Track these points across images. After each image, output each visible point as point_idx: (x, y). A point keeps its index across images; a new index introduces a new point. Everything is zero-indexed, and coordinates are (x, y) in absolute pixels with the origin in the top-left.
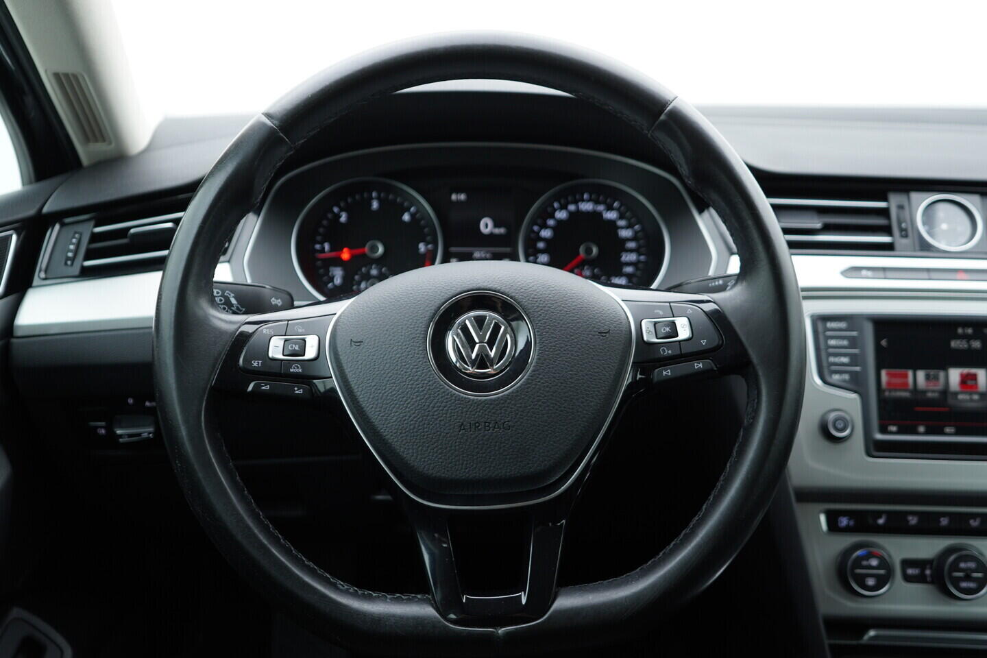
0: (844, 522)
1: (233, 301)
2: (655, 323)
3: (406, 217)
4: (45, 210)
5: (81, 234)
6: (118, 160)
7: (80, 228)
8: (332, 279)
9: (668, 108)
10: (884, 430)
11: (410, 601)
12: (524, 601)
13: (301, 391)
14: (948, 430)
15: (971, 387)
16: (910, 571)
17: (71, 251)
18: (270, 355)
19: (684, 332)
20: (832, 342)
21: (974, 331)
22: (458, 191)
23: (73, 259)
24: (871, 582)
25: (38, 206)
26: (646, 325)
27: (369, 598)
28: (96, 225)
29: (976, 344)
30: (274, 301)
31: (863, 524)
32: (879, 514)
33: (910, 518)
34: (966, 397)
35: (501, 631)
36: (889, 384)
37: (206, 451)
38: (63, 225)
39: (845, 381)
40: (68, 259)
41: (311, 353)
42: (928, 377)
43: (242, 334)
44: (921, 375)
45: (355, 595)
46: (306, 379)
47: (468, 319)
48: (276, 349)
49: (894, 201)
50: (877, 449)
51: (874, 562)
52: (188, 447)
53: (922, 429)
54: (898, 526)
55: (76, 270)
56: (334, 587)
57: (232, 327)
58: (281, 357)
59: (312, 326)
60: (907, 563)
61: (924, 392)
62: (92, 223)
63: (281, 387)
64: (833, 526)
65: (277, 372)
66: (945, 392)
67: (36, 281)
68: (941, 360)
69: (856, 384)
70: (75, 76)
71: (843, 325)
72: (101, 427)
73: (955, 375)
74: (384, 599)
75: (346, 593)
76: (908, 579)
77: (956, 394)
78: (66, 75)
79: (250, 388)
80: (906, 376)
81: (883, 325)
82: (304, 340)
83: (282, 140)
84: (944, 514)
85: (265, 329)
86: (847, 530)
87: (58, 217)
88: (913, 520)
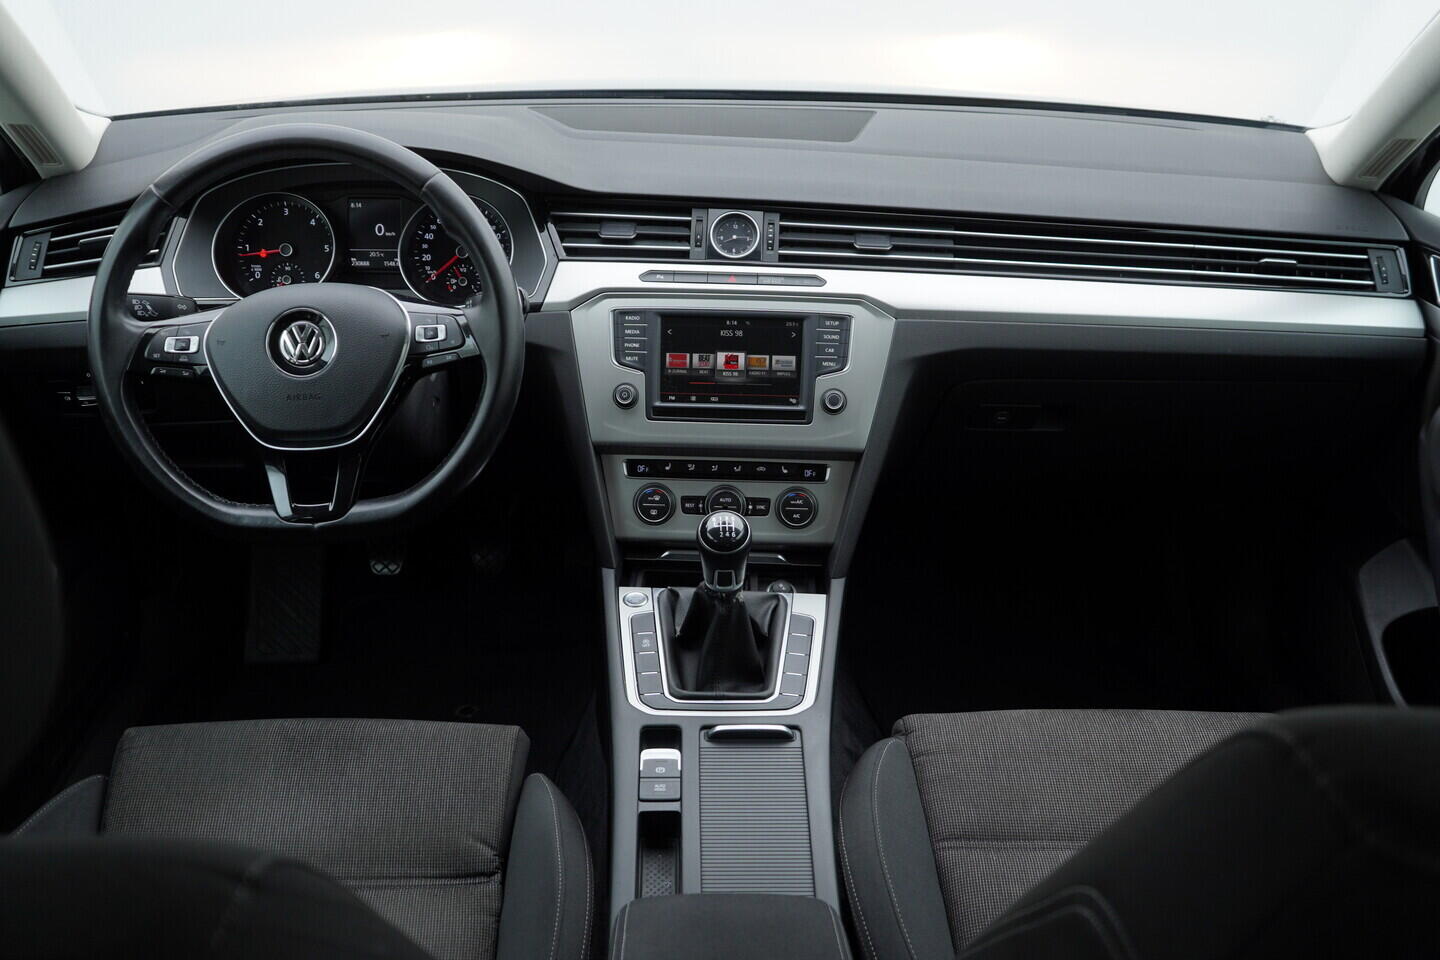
0: (641, 468)
1: (149, 307)
2: (425, 329)
3: (313, 222)
4: (11, 225)
5: (40, 243)
6: (68, 176)
7: (38, 238)
8: (252, 274)
9: (428, 183)
10: (664, 399)
11: (260, 508)
12: (331, 509)
13: (187, 374)
14: (713, 399)
15: (733, 366)
16: (687, 505)
17: (33, 258)
18: (166, 349)
19: (441, 336)
20: (628, 332)
21: (738, 323)
22: (357, 199)
23: (35, 265)
24: (654, 512)
25: (5, 221)
26: (419, 329)
27: (235, 506)
28: (52, 237)
29: (740, 333)
30: (180, 307)
31: (655, 470)
32: (666, 463)
33: (690, 466)
34: (730, 374)
35: (317, 525)
36: (671, 363)
37: (124, 412)
38: (25, 236)
39: (634, 361)
40: (32, 264)
41: (193, 348)
42: (701, 359)
43: (147, 334)
44: (696, 357)
45: (226, 504)
46: (189, 366)
47: (294, 327)
48: (170, 346)
49: (696, 214)
50: (656, 413)
51: (657, 498)
52: (113, 411)
53: (694, 398)
54: (680, 472)
55: (38, 272)
56: (212, 499)
57: (141, 330)
58: (173, 351)
59: (198, 329)
60: (685, 499)
61: (698, 370)
62: (49, 234)
63: (174, 370)
64: (633, 472)
65: (170, 361)
66: (713, 370)
67: (8, 283)
68: (711, 346)
69: (642, 365)
70: (27, 127)
71: (637, 318)
72: (68, 395)
73: (721, 357)
74: (244, 507)
75: (220, 502)
76: (686, 511)
77: (722, 371)
78: (19, 126)
79: (153, 372)
80: (686, 357)
81: (669, 318)
82: (189, 340)
83: (166, 205)
84: (714, 463)
85: (163, 332)
86: (643, 475)
87: (20, 230)
88: (692, 467)
